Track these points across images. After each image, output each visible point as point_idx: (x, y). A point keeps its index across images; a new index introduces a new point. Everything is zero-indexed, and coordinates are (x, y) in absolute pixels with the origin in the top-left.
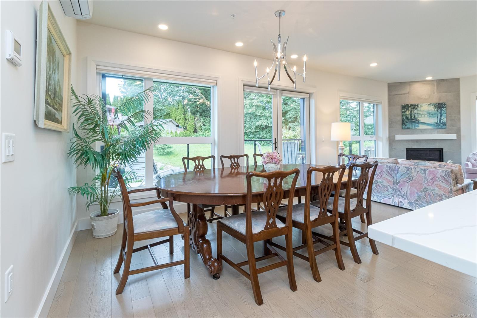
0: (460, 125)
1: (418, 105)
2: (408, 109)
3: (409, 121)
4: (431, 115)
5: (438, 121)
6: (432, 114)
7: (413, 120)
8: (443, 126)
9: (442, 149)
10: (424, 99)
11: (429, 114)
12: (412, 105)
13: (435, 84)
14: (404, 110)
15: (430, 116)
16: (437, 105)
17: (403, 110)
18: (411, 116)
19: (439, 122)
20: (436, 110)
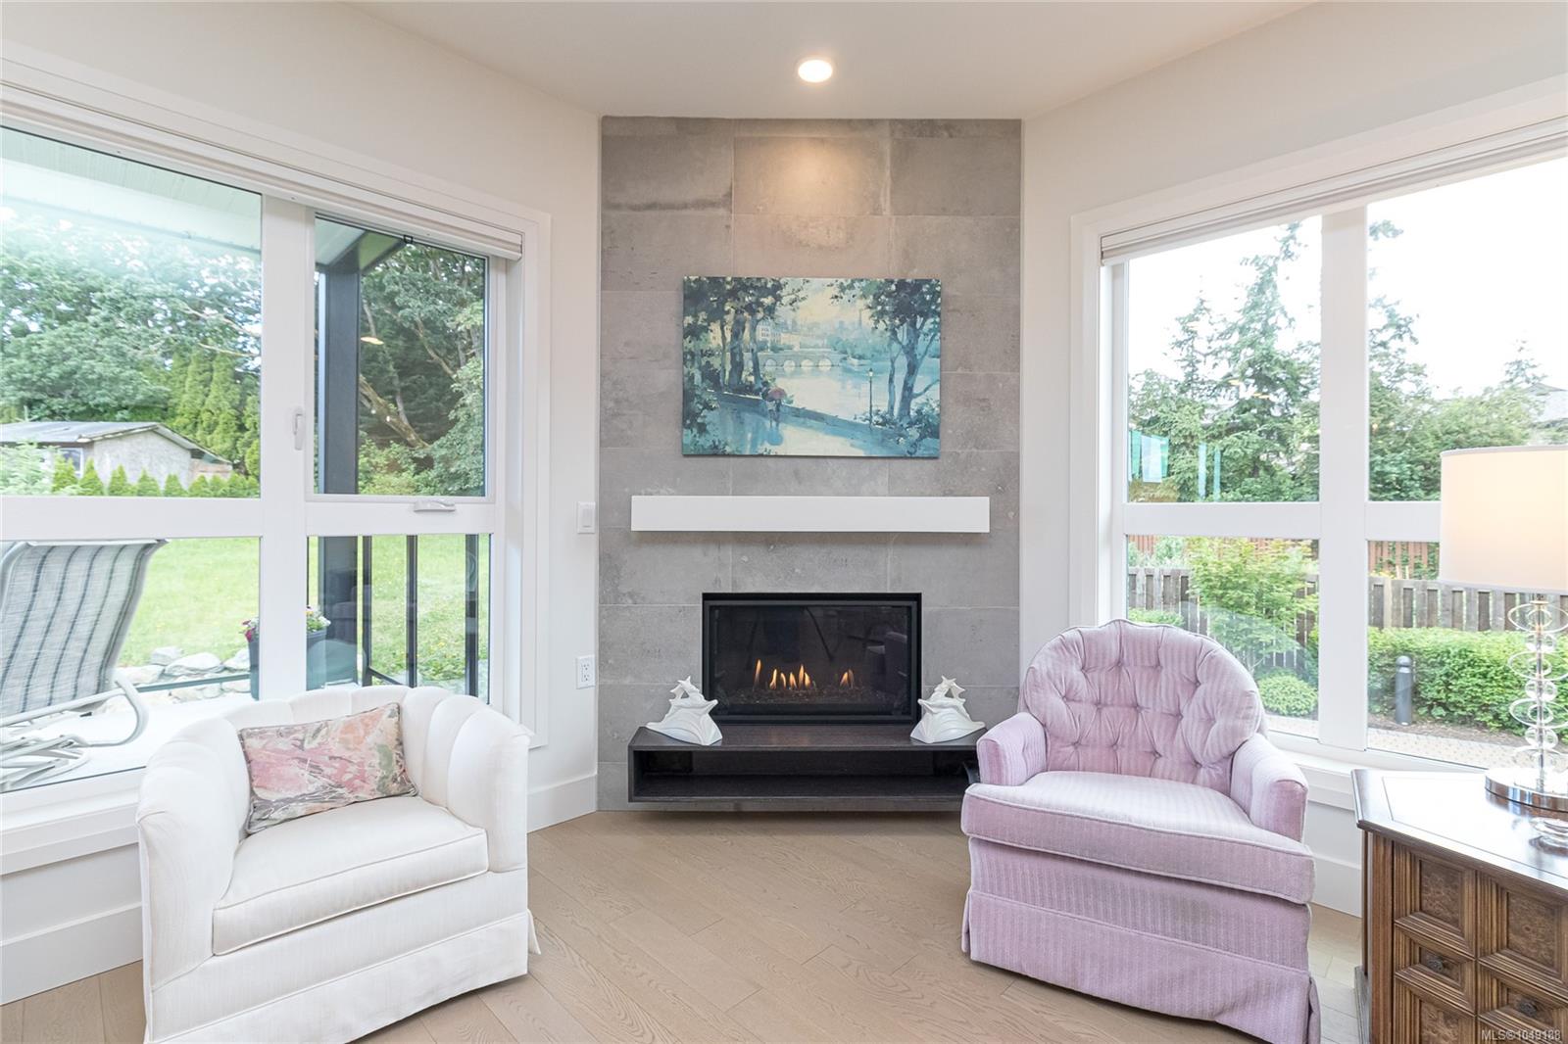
0: (1016, 441)
1: (778, 286)
2: (717, 315)
3: (721, 398)
4: (855, 361)
5: (892, 408)
6: (860, 358)
7: (749, 388)
8: (922, 437)
9: (917, 597)
10: (820, 247)
11: (844, 351)
12: (742, 285)
13: (887, 147)
14: (695, 316)
15: (848, 370)
16: (889, 295)
17: (689, 320)
18: (738, 367)
19: (901, 409)
20: (882, 326)
